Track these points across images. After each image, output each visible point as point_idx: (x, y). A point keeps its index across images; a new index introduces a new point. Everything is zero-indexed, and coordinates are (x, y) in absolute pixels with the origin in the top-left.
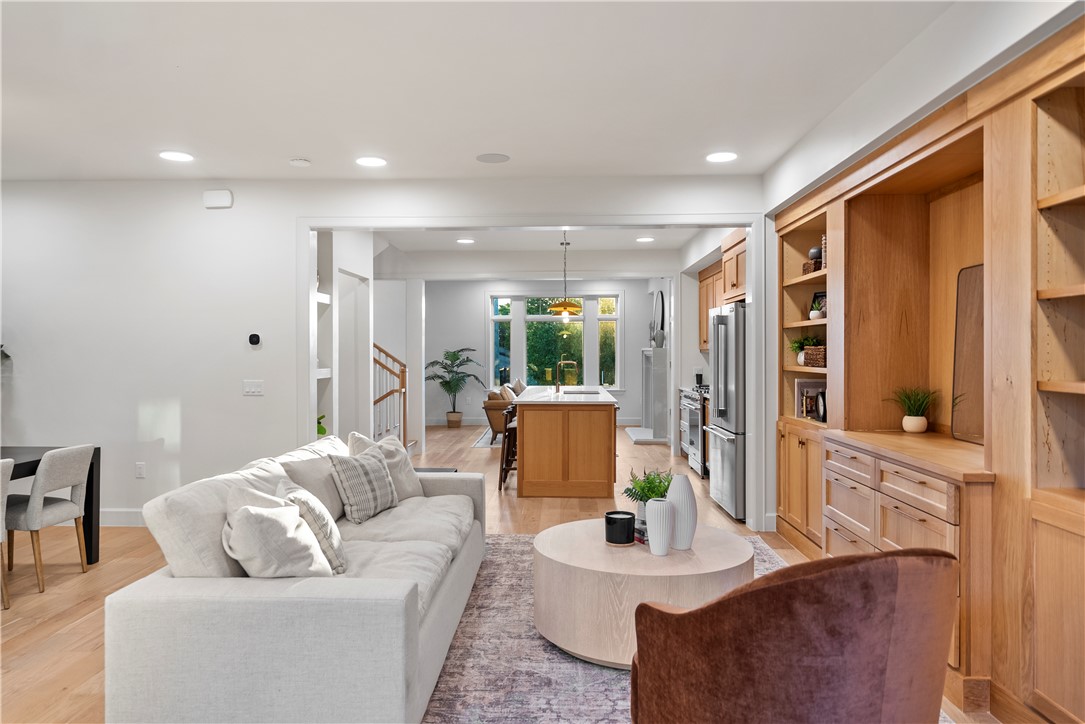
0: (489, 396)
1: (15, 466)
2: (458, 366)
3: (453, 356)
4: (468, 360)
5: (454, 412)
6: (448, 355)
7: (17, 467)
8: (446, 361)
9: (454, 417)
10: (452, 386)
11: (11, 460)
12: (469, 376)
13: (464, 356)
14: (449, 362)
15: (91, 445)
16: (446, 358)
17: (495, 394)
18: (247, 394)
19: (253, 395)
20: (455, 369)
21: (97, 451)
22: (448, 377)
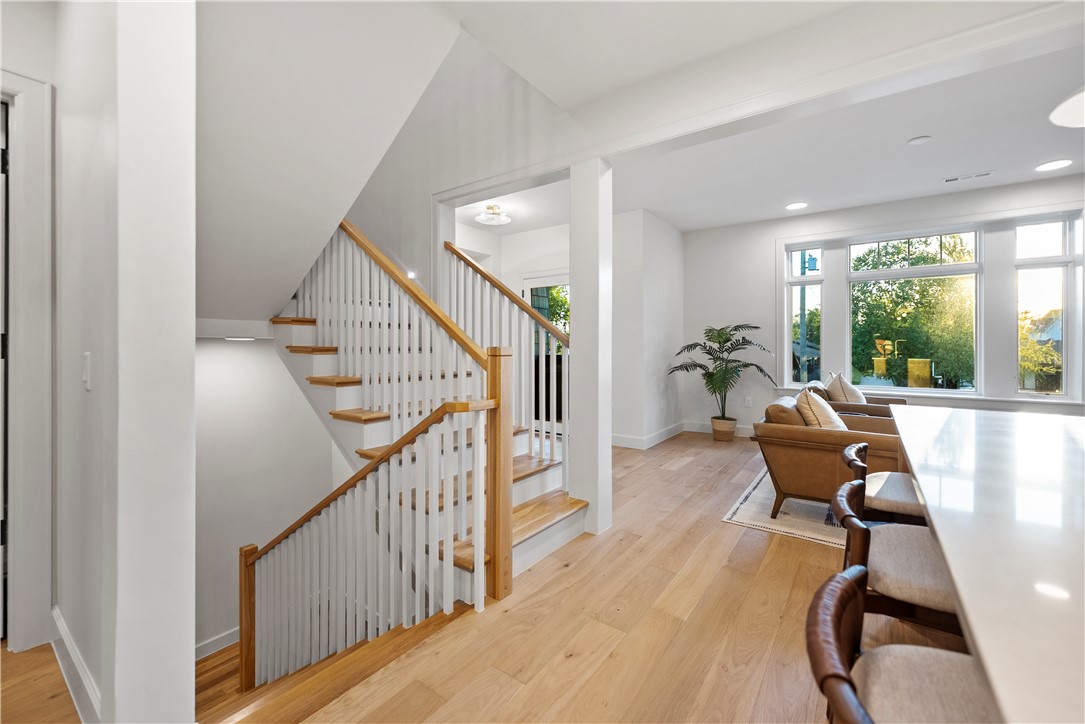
0: (767, 413)
2: (730, 351)
3: (721, 336)
4: (746, 342)
5: (723, 417)
6: (711, 334)
8: (709, 344)
9: (723, 426)
10: (719, 380)
12: (746, 365)
13: (738, 336)
14: (716, 346)
16: (709, 340)
17: (783, 410)
20: (725, 355)
22: (711, 366)
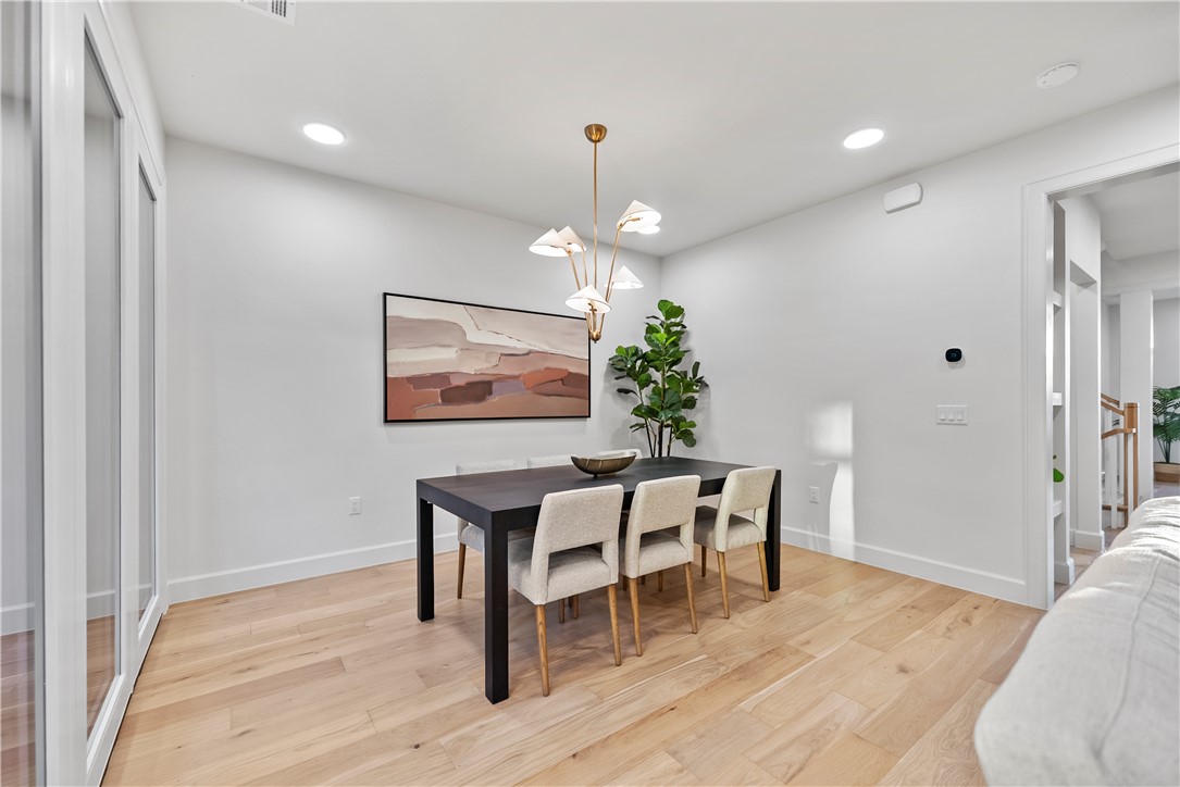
1: (702, 482)
5: (1167, 463)
7: (703, 483)
11: (698, 477)
15: (773, 467)
18: (942, 423)
19: (951, 423)
20: (1170, 410)
21: (778, 473)
